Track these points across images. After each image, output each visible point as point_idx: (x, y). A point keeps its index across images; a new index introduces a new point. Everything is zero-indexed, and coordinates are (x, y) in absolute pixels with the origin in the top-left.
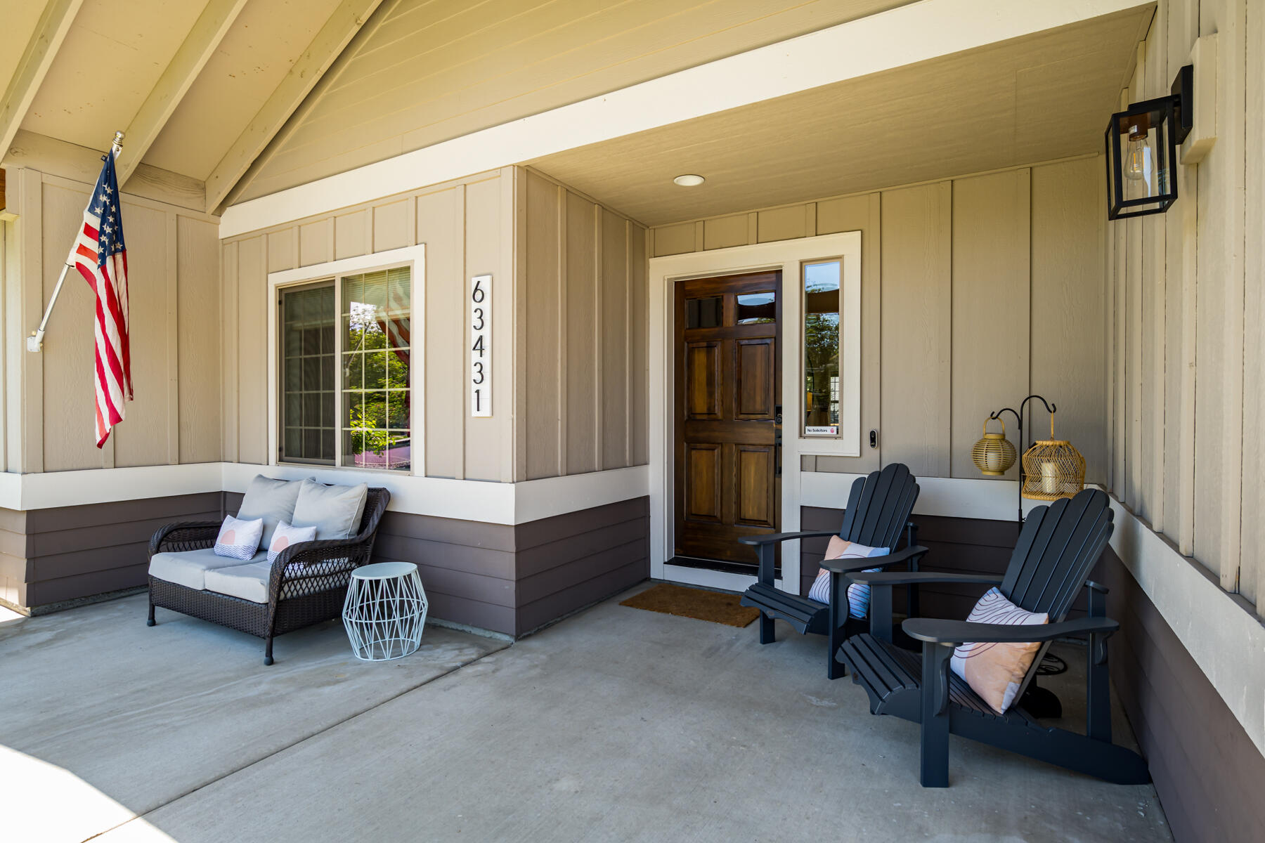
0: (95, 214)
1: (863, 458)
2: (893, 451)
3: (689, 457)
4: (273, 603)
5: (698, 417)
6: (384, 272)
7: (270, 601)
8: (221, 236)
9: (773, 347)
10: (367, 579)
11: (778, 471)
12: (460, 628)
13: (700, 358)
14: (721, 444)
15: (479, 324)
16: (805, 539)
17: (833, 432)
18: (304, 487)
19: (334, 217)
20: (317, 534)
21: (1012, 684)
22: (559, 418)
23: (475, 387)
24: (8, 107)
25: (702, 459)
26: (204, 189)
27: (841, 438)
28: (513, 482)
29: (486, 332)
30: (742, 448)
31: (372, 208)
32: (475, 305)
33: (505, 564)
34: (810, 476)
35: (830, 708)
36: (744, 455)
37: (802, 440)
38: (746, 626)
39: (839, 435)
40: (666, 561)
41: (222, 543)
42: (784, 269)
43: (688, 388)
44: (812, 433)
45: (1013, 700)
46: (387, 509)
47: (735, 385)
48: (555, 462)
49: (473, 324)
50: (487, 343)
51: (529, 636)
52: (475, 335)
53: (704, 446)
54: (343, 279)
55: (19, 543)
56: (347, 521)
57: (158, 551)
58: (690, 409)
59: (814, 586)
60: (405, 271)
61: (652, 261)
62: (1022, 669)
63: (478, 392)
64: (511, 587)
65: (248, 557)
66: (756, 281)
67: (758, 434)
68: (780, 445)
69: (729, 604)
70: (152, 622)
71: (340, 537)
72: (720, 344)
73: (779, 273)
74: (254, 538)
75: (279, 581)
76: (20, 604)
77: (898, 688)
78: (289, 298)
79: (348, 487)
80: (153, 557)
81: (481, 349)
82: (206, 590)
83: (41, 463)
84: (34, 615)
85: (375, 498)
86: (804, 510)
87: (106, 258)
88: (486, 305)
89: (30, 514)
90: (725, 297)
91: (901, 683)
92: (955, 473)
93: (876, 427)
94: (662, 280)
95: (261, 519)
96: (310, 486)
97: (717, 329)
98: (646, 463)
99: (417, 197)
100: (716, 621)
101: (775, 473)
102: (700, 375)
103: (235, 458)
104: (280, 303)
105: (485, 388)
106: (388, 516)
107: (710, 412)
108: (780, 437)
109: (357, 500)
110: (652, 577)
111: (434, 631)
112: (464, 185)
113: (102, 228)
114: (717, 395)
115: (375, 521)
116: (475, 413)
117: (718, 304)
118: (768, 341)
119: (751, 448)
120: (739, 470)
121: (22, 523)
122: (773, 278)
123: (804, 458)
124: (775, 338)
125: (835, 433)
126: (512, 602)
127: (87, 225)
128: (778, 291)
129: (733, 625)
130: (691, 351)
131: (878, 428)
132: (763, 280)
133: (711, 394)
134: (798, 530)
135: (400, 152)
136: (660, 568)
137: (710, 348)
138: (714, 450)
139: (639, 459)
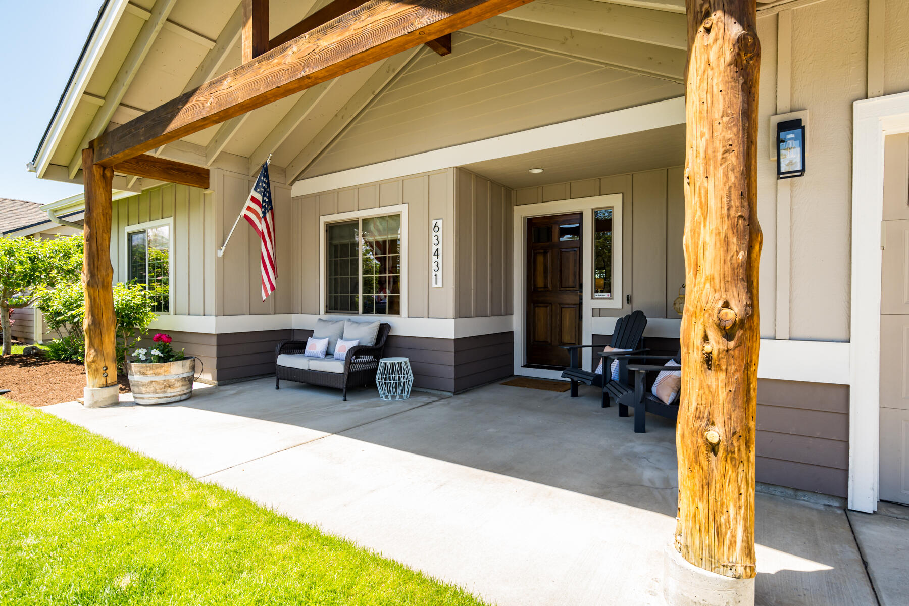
0: (257, 192)
1: (623, 309)
2: (638, 305)
3: (534, 311)
4: (347, 373)
5: (540, 290)
6: (386, 216)
7: (345, 371)
8: (292, 196)
9: (578, 253)
10: (388, 362)
11: (581, 317)
12: (425, 391)
13: (540, 259)
14: (551, 303)
15: (437, 243)
16: (594, 348)
17: (608, 296)
18: (347, 324)
19: (358, 188)
20: (359, 343)
21: (673, 393)
22: (473, 288)
23: (434, 273)
24: (216, 141)
25: (541, 312)
26: (285, 172)
27: (612, 299)
28: (453, 318)
29: (440, 247)
30: (562, 305)
31: (379, 184)
32: (434, 234)
33: (450, 358)
34: (597, 318)
35: (602, 415)
36: (563, 309)
37: (593, 301)
38: (564, 392)
39: (611, 298)
40: (522, 365)
41: (308, 349)
42: (584, 212)
43: (534, 275)
44: (598, 297)
45: (674, 400)
46: (390, 334)
47: (558, 273)
48: (471, 311)
49: (433, 243)
50: (440, 252)
51: (459, 394)
52: (434, 248)
53: (542, 305)
54: (363, 220)
55: (213, 351)
56: (372, 338)
57: (280, 354)
58: (535, 285)
59: (597, 370)
60: (397, 217)
61: (515, 207)
62: (677, 387)
63: (436, 275)
64: (452, 369)
65: (323, 356)
66: (569, 218)
67: (570, 298)
68: (582, 303)
69: (555, 385)
70: (278, 388)
71: (369, 345)
72: (550, 251)
73: (581, 214)
74: (325, 347)
75: (348, 363)
76: (213, 379)
77: (625, 393)
78: (331, 229)
79: (371, 323)
80: (279, 356)
81: (438, 255)
82: (310, 370)
83: (222, 311)
84: (219, 385)
85: (384, 328)
86: (594, 336)
87: (266, 214)
88: (440, 234)
89: (218, 335)
90: (553, 226)
91: (626, 391)
92: (668, 316)
93: (630, 294)
94: (520, 218)
95: (328, 339)
96: (350, 323)
97: (549, 243)
98: (512, 314)
99: (403, 180)
100: (549, 390)
101: (579, 318)
102: (540, 268)
103: (300, 311)
104: (327, 231)
105: (440, 274)
106: (390, 338)
107: (546, 287)
108: (582, 299)
109: (375, 328)
110: (515, 374)
111: (414, 392)
112: (428, 175)
113: (263, 199)
114: (549, 278)
115: (384, 338)
116: (434, 285)
117: (549, 231)
118: (576, 250)
119: (567, 306)
120: (561, 317)
121: (214, 341)
122: (578, 216)
123: (594, 310)
124: (579, 248)
125: (610, 296)
126: (453, 376)
127: (252, 197)
128: (581, 223)
129: (557, 391)
130: (535, 255)
131: (631, 293)
132: (574, 217)
133: (546, 277)
134: (591, 344)
135: (394, 157)
136: (519, 369)
137: (545, 253)
138: (547, 307)
139: (509, 312)
